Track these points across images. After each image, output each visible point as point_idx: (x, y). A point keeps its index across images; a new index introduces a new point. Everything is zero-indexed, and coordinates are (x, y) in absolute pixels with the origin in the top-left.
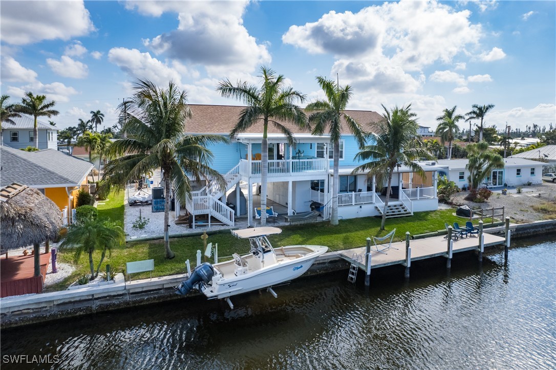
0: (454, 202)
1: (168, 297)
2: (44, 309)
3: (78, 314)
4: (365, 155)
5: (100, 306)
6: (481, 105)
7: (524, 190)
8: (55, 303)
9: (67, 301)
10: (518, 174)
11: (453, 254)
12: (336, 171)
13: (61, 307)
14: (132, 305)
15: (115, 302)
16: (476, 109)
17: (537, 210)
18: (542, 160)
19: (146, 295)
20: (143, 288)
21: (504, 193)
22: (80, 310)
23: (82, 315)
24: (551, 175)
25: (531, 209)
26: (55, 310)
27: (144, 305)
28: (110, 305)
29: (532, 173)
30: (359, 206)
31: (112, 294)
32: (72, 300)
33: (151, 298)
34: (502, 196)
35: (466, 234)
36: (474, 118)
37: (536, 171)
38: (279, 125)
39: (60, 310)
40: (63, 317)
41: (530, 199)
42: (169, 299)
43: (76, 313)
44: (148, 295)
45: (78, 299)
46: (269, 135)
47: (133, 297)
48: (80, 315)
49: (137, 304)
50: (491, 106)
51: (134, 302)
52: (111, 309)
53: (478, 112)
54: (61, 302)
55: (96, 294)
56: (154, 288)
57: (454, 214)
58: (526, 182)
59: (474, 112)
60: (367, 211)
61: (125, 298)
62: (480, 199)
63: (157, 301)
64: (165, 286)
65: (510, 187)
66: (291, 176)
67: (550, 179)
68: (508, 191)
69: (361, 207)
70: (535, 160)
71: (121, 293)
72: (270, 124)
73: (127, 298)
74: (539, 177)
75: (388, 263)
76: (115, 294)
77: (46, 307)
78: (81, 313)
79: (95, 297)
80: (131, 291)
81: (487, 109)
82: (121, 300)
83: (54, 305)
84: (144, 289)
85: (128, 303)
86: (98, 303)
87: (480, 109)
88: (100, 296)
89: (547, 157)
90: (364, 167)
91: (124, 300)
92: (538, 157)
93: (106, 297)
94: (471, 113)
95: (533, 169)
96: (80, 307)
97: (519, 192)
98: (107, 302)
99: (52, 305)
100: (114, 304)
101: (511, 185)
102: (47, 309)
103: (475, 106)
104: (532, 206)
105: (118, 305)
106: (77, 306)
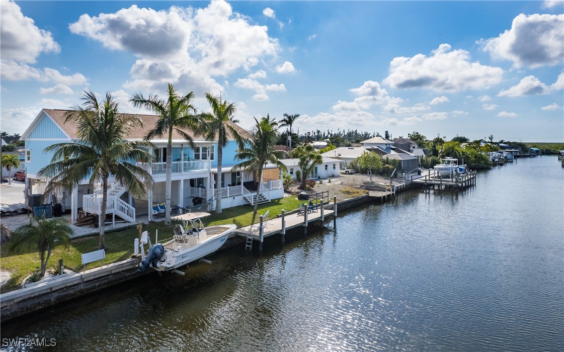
0: (293, 191)
1: (115, 281)
2: (5, 309)
3: (37, 309)
4: (242, 156)
5: (57, 298)
6: (290, 114)
7: (332, 180)
8: (16, 301)
9: (26, 297)
10: (326, 169)
11: (308, 223)
12: (220, 169)
13: (22, 304)
14: (85, 293)
15: (71, 292)
16: (286, 118)
17: (343, 192)
18: (338, 158)
19: (96, 282)
20: (95, 275)
21: (321, 183)
22: (39, 304)
23: (41, 309)
24: (344, 169)
25: (340, 192)
26: (15, 309)
27: (95, 291)
28: (66, 295)
29: (334, 168)
30: (233, 198)
31: (69, 285)
32: (32, 296)
33: (101, 284)
34: (320, 185)
35: (310, 211)
36: (285, 125)
37: (336, 166)
38: (182, 133)
39: (20, 307)
40: (23, 313)
41: (337, 185)
42: (116, 283)
43: (35, 308)
44: (99, 281)
45: (37, 294)
46: (173, 141)
47: (87, 285)
48: (39, 309)
49: (90, 291)
50: (297, 116)
51: (87, 290)
52: (67, 299)
53: (288, 120)
54: (22, 299)
55: (54, 287)
56: (103, 275)
57: (297, 199)
58: (331, 175)
59: (285, 120)
60: (238, 201)
61: (80, 286)
62: (308, 188)
63: (106, 286)
64: (113, 272)
65: (324, 179)
66: (182, 175)
67: (344, 171)
68: (324, 181)
69: (234, 198)
70: (333, 158)
71: (76, 283)
72: (174, 132)
73: (82, 287)
74: (338, 171)
75: (273, 233)
76: (71, 284)
77: (7, 306)
78: (40, 307)
79: (53, 290)
80: (85, 280)
81: (294, 118)
82: (77, 289)
83: (14, 303)
84: (96, 277)
85: (82, 291)
86: (56, 295)
87: (289, 118)
88: (57, 289)
89: (340, 155)
90: (240, 165)
91: (78, 289)
92: (334, 156)
93: (63, 288)
94: (283, 121)
95: (334, 165)
96: (39, 301)
97: (330, 182)
98: (64, 293)
99: (12, 304)
100: (70, 294)
101: (323, 177)
102: (7, 308)
103: (285, 115)
104: (340, 190)
105: (74, 294)
106: (36, 301)
